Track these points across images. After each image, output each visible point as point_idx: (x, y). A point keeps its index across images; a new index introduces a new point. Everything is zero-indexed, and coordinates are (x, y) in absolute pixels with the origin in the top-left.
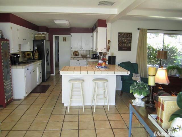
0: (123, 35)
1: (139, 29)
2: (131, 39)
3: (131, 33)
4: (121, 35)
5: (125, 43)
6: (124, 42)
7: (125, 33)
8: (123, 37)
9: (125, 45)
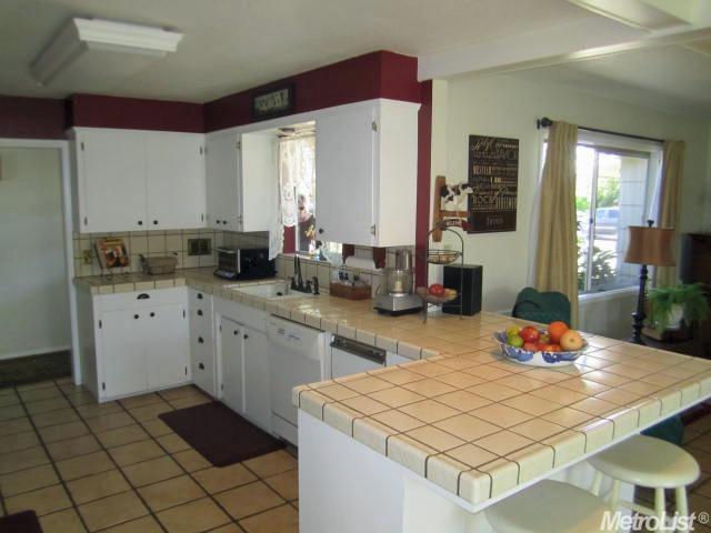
0: (489, 151)
1: (545, 123)
2: (517, 172)
3: (516, 142)
4: (482, 149)
5: (497, 193)
6: (493, 187)
7: (497, 140)
8: (490, 163)
9: (494, 203)
